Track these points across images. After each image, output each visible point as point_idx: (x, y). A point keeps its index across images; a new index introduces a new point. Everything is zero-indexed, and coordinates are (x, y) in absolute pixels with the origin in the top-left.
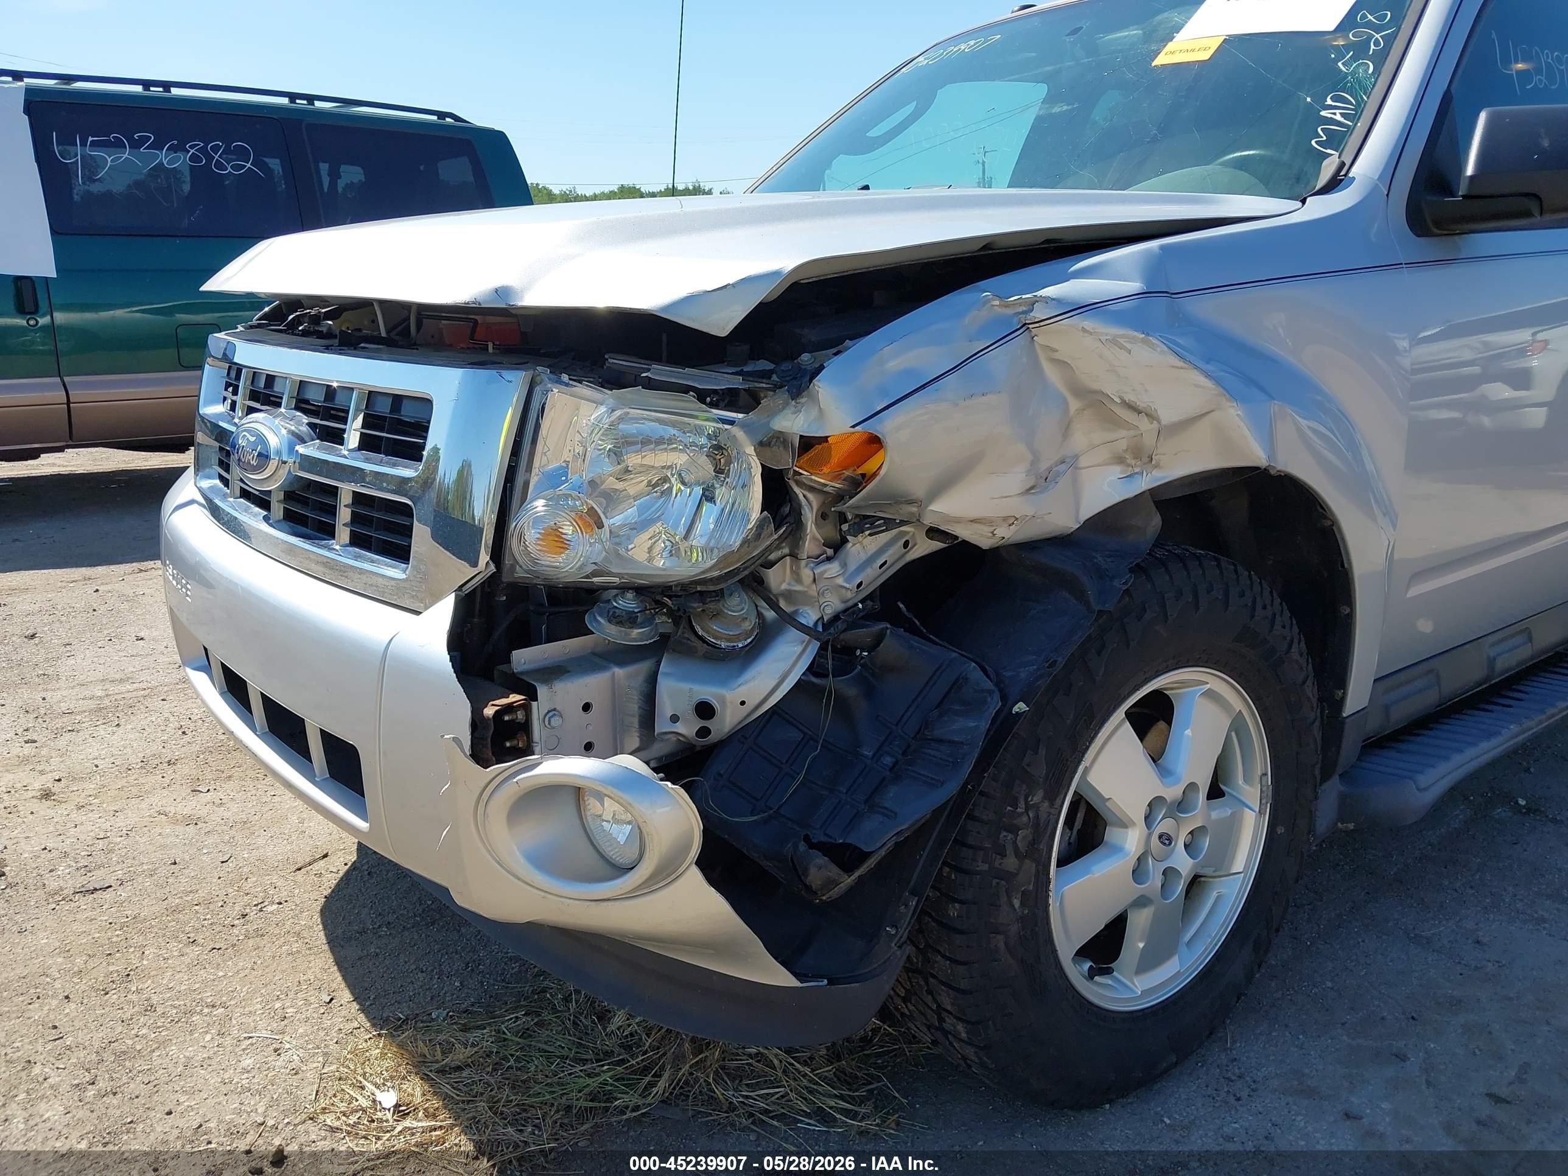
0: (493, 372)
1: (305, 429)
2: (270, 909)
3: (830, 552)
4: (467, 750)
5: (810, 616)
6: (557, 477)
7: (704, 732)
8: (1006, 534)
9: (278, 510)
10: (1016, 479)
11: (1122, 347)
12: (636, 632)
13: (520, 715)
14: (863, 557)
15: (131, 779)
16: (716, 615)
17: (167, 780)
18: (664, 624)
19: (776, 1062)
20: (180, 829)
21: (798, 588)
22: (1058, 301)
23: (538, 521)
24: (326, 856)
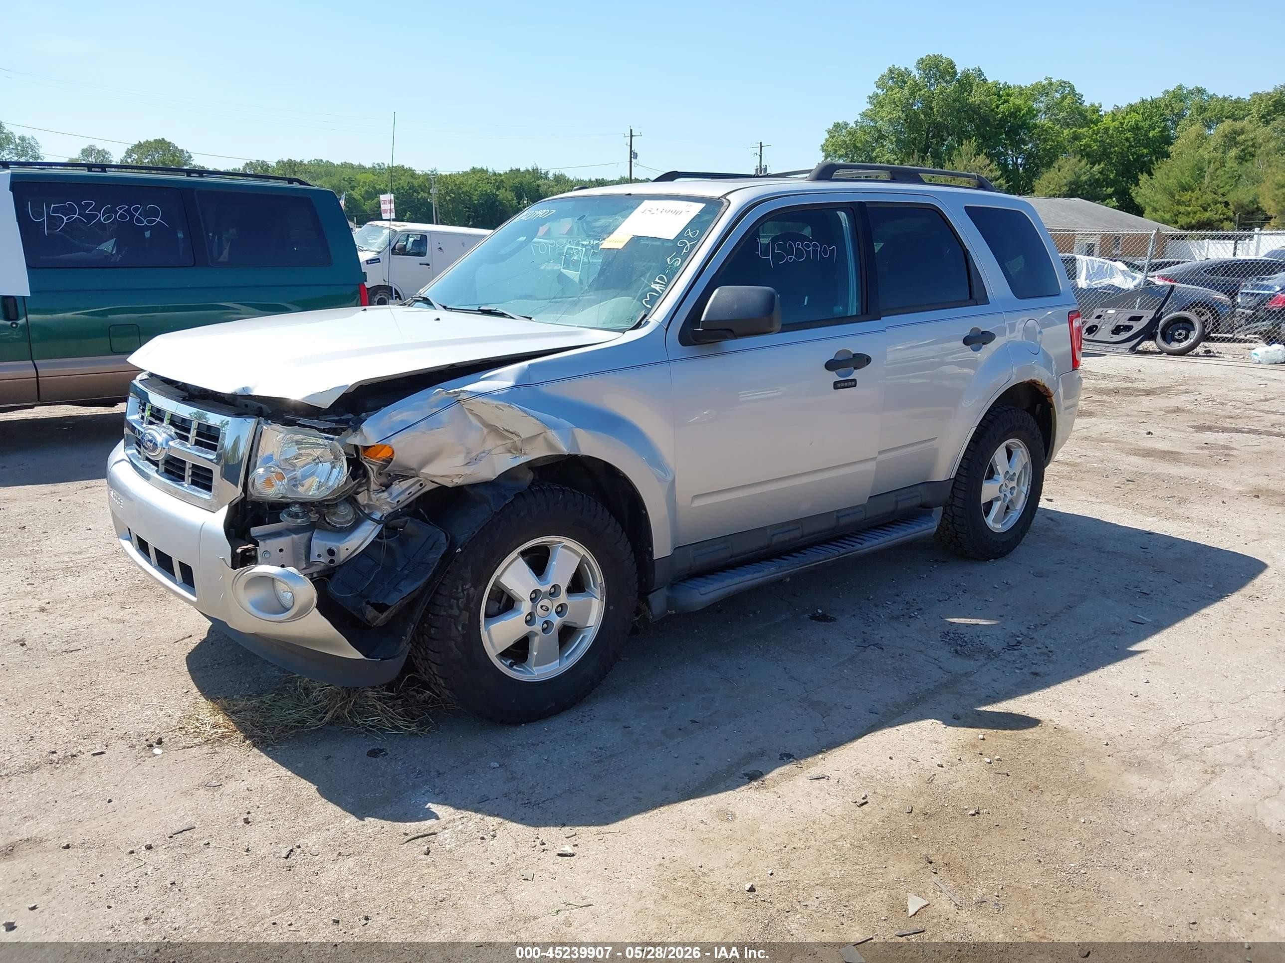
0: (243, 419)
1: (173, 433)
2: (161, 658)
3: (384, 488)
4: (230, 564)
5: (377, 516)
6: (270, 458)
7: (332, 561)
8: (458, 481)
9: (162, 468)
10: (460, 460)
11: (500, 409)
12: (299, 521)
13: (253, 553)
14: (401, 490)
15: (88, 603)
16: (334, 514)
17: (107, 603)
18: (314, 517)
19: (378, 707)
20: (114, 625)
21: (371, 503)
22: (471, 392)
23: (261, 476)
24: (190, 636)
